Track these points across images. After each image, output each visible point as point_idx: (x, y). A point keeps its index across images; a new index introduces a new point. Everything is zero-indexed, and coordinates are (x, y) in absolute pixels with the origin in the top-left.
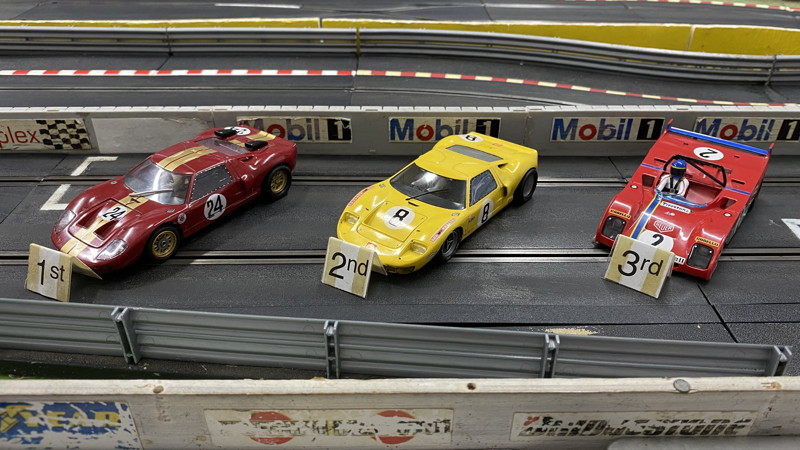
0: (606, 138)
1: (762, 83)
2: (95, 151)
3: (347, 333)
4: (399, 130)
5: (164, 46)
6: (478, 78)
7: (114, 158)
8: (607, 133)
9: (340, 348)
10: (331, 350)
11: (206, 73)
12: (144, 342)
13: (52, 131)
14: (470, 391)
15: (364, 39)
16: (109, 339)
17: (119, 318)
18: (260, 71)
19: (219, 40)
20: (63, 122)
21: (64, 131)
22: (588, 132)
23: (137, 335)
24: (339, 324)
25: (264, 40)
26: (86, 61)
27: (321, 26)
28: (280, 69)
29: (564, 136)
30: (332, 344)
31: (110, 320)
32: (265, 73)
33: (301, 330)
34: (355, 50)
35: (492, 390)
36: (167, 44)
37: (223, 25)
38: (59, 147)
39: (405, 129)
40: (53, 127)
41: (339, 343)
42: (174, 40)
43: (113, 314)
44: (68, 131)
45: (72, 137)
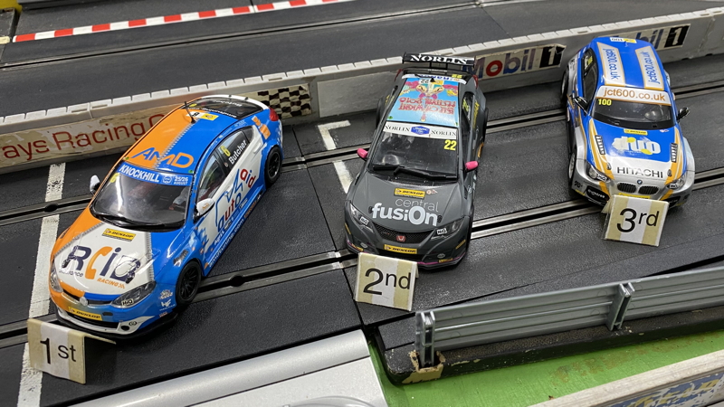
2: (315, 115)
7: (347, 122)
13: (274, 102)
21: (286, 99)
40: (275, 96)
44: (291, 98)
45: (293, 104)
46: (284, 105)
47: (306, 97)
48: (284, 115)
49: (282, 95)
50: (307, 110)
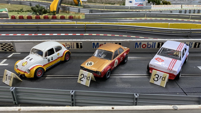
0: (149, 48)
1: (188, 36)
2: (15, 52)
3: (77, 94)
4: (95, 45)
5: (37, 29)
6: (115, 35)
7: (20, 53)
8: (149, 46)
9: (75, 99)
10: (73, 100)
11: (46, 35)
12: (20, 98)
13: (4, 46)
14: (112, 109)
15: (87, 27)
16: (10, 97)
17: (12, 90)
18: (60, 34)
19: (50, 27)
20: (7, 44)
21: (7, 46)
22: (144, 46)
23: (18, 96)
24: (75, 92)
25: (62, 27)
26: (16, 32)
27: (76, 24)
28: (65, 34)
29: (138, 47)
30: (73, 98)
31: (9, 91)
32: (62, 34)
33: (64, 94)
34: (85, 29)
35: (119, 109)
36: (37, 28)
37: (52, 23)
38: (6, 50)
39: (97, 45)
40: (4, 45)
41: (75, 97)
42: (39, 27)
43: (10, 89)
44: (8, 46)
45: (9, 48)
46: (7, 48)
47: (12, 46)
48: (7, 50)
49: (6, 45)
50: (13, 50)
